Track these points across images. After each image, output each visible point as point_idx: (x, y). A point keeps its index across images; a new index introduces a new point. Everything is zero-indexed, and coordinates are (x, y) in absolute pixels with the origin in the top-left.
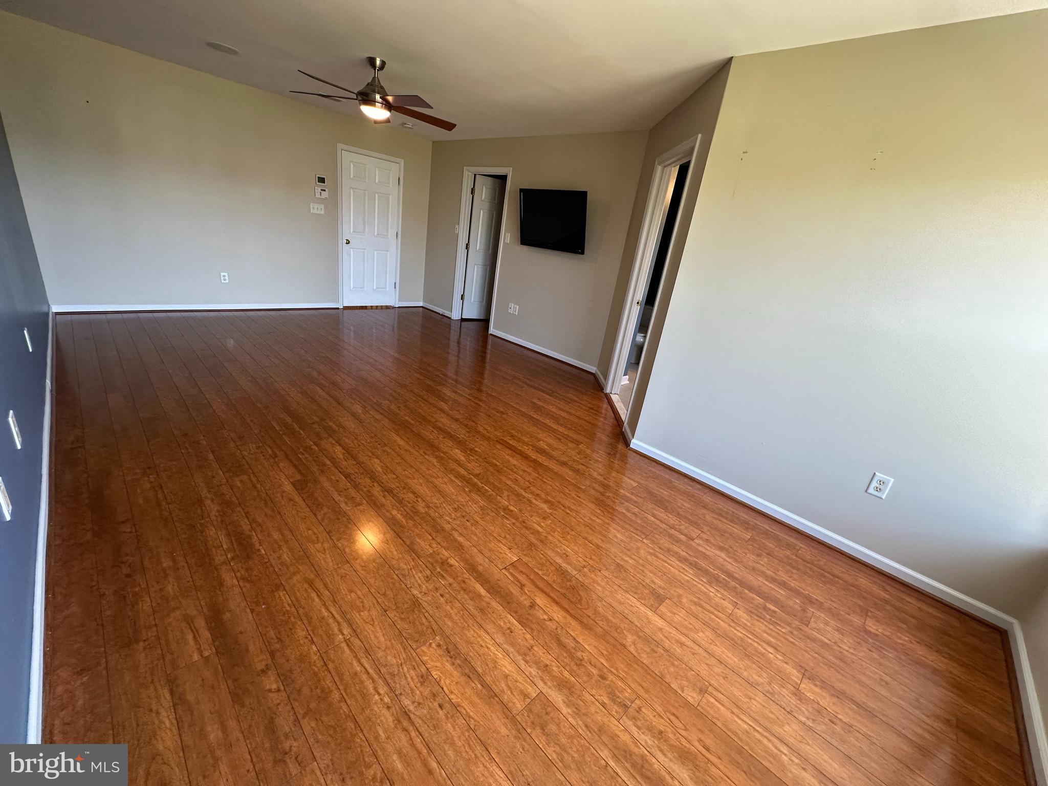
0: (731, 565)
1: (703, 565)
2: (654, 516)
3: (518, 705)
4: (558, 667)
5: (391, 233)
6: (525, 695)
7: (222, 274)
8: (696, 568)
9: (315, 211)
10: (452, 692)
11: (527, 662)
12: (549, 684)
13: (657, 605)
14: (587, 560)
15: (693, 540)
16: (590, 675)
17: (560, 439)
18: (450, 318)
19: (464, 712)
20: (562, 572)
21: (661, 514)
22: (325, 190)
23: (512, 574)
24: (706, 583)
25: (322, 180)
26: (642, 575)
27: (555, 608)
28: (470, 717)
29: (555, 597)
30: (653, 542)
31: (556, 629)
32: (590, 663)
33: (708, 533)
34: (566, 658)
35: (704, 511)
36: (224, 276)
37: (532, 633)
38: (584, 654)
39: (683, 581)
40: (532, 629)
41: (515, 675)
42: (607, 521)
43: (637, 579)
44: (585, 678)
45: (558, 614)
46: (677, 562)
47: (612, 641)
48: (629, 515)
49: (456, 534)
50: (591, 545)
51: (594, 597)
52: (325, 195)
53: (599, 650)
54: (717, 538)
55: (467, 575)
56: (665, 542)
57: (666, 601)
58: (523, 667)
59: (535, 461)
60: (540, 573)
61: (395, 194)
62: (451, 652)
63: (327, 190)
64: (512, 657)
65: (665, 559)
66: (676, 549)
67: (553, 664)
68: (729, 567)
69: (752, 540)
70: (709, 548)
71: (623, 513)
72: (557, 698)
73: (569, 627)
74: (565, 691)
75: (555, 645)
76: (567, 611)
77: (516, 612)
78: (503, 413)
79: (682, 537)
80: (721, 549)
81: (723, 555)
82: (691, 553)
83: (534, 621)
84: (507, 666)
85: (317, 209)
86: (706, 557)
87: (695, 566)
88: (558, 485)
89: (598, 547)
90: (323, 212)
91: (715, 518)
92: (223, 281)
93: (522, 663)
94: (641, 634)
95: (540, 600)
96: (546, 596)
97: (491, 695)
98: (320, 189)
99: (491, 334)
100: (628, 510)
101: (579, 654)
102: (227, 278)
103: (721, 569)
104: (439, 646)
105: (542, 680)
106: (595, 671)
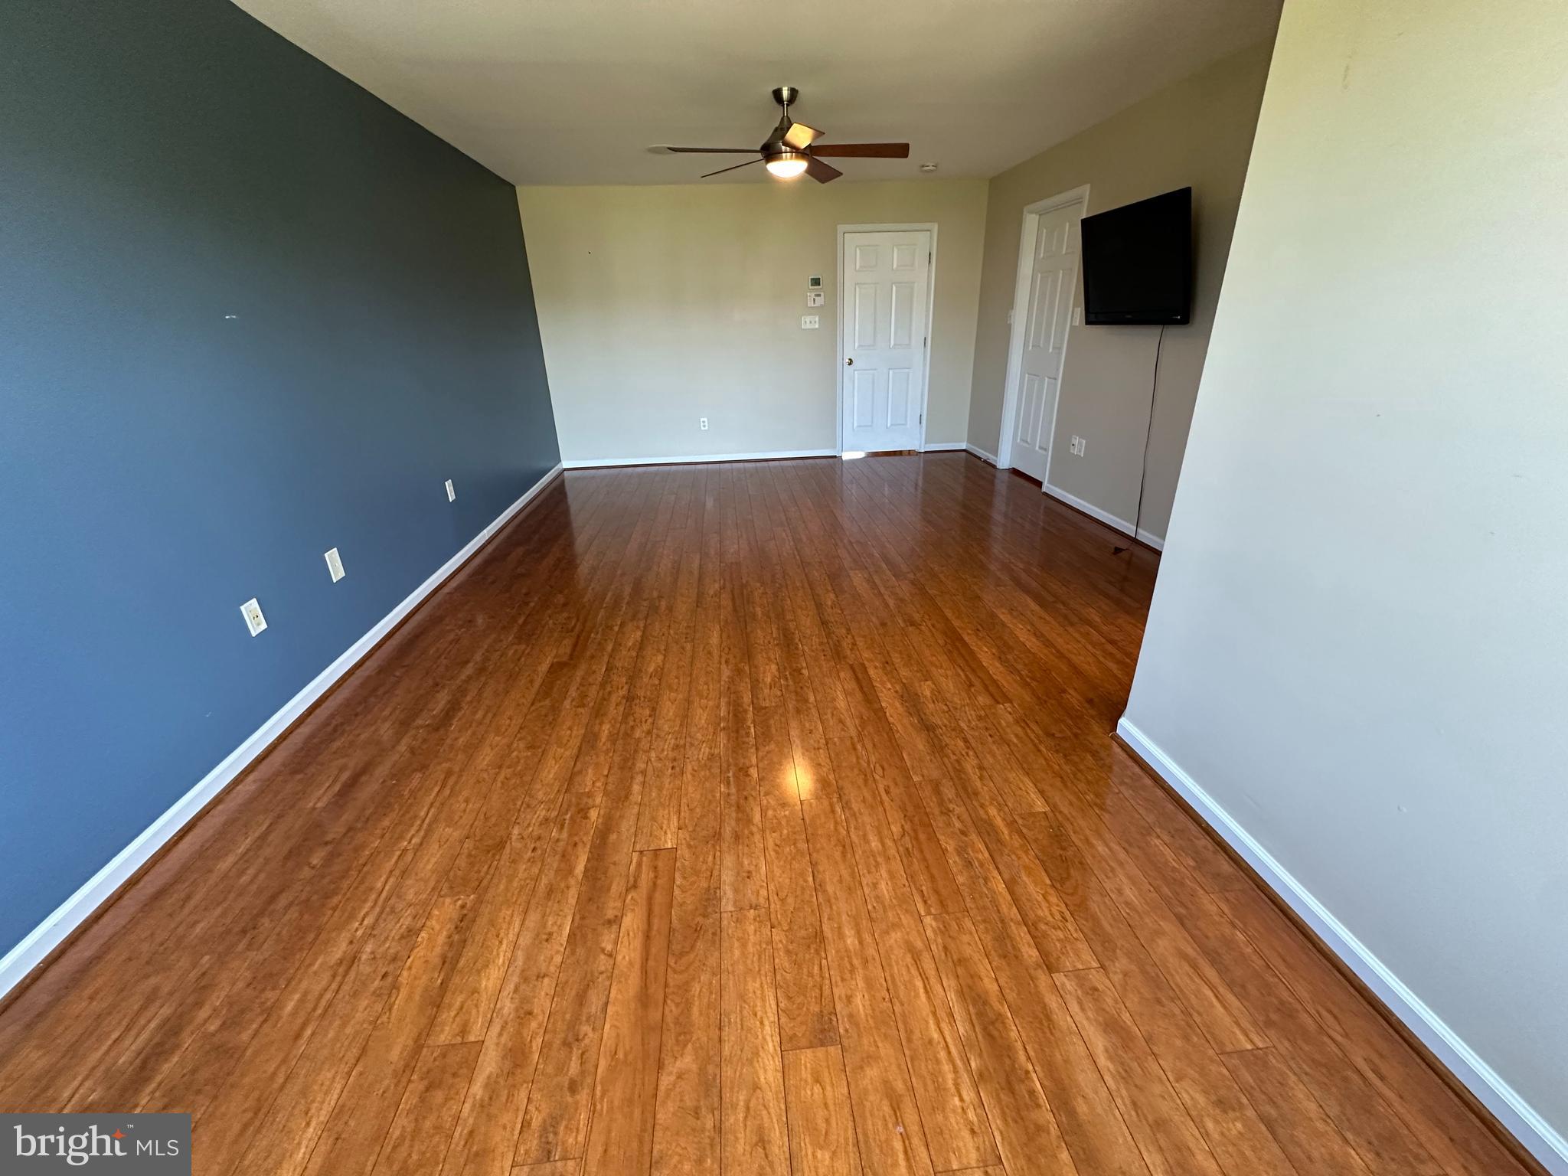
0: (1093, 1076)
1: (1014, 1034)
2: (1011, 885)
3: (445, 1035)
4: (540, 1025)
5: (917, 340)
6: (464, 1031)
7: (702, 420)
8: (985, 1029)
9: (808, 326)
10: (410, 968)
11: (516, 990)
12: (503, 1040)
13: (804, 1042)
14: (773, 898)
15: (1050, 968)
16: (561, 1069)
17: (971, 685)
18: (994, 467)
19: (393, 999)
20: (710, 898)
21: (1035, 887)
22: (819, 295)
23: (639, 864)
24: (970, 1072)
25: (816, 282)
26: (842, 972)
27: (638, 943)
28: (390, 1010)
29: (655, 928)
30: (944, 931)
31: (602, 973)
32: (583, 1054)
33: (1117, 978)
34: (563, 1020)
35: (1169, 926)
36: (704, 422)
37: (568, 957)
38: (591, 1034)
39: (917, 1034)
40: (573, 953)
41: (484, 997)
42: (893, 852)
43: (823, 978)
44: (550, 1069)
45: (629, 952)
46: (952, 996)
47: (654, 1043)
48: (953, 859)
49: (639, 778)
50: (810, 879)
51: (712, 961)
52: (820, 301)
53: (617, 1046)
54: (1133, 1001)
55: (588, 839)
56: (972, 942)
57: (831, 1049)
58: (504, 993)
59: (879, 713)
60: (679, 881)
61: (923, 279)
62: (464, 925)
63: (822, 294)
64: (510, 971)
65: (931, 972)
66: (984, 968)
67: (540, 1018)
68: (1085, 1078)
69: (1256, 1059)
70: (1074, 1008)
71: (944, 851)
72: (490, 1063)
73: (620, 982)
74: (508, 1065)
75: (574, 993)
76: (646, 959)
77: (583, 918)
78: (913, 624)
79: (1030, 953)
80: (1111, 1026)
81: (1099, 1043)
82: (1011, 996)
83: (589, 944)
84: (490, 981)
85: (811, 322)
86: (1043, 1022)
87: (989, 1026)
88: (873, 759)
89: (819, 887)
90: (817, 326)
91: (1184, 956)
92: (703, 428)
93: (510, 987)
94: (711, 1069)
95: (632, 922)
96: (645, 919)
97: (435, 1001)
98: (813, 295)
99: (1045, 494)
100: (961, 851)
101: (585, 1028)
102: (706, 424)
103: (1051, 1069)
104: (463, 907)
105: (503, 1028)
106: (574, 1068)
